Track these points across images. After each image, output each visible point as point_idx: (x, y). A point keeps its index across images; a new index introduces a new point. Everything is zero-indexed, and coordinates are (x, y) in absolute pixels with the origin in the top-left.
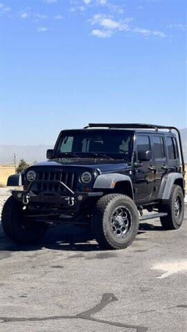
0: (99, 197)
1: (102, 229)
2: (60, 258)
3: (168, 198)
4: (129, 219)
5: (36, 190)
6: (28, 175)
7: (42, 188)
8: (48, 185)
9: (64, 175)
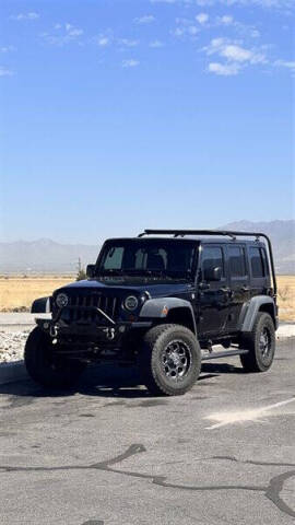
0: (148, 329)
1: (151, 371)
2: (94, 405)
3: (250, 330)
4: (187, 357)
5: (67, 318)
6: (58, 299)
7: (75, 316)
8: (83, 313)
9: (103, 299)
